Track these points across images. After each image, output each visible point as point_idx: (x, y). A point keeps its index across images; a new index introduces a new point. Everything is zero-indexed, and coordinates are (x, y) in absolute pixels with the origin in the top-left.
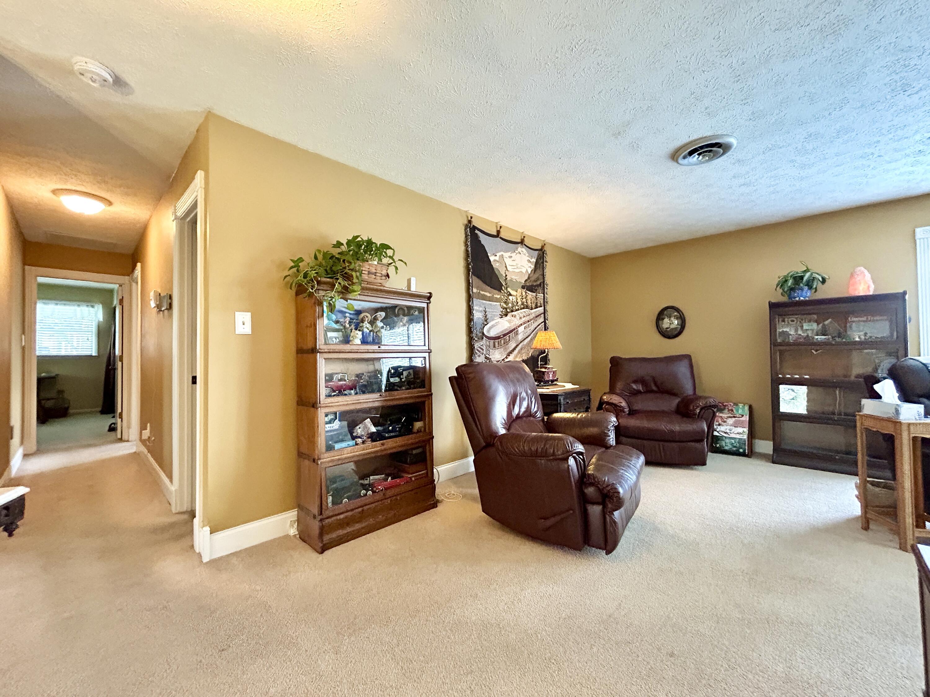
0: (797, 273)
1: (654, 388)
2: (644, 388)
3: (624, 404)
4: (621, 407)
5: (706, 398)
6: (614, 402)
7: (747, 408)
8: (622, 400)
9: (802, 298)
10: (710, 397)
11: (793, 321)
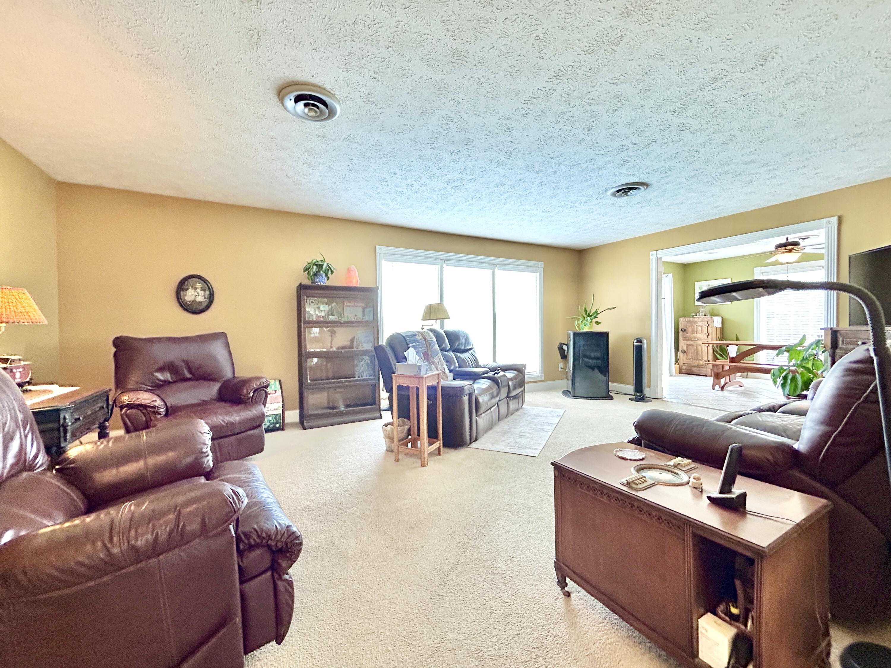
0: (318, 262)
1: (189, 376)
2: (174, 377)
3: (159, 403)
4: (154, 407)
5: (259, 378)
6: (144, 402)
7: (278, 383)
8: (155, 398)
9: (322, 284)
10: (262, 378)
11: (312, 302)
